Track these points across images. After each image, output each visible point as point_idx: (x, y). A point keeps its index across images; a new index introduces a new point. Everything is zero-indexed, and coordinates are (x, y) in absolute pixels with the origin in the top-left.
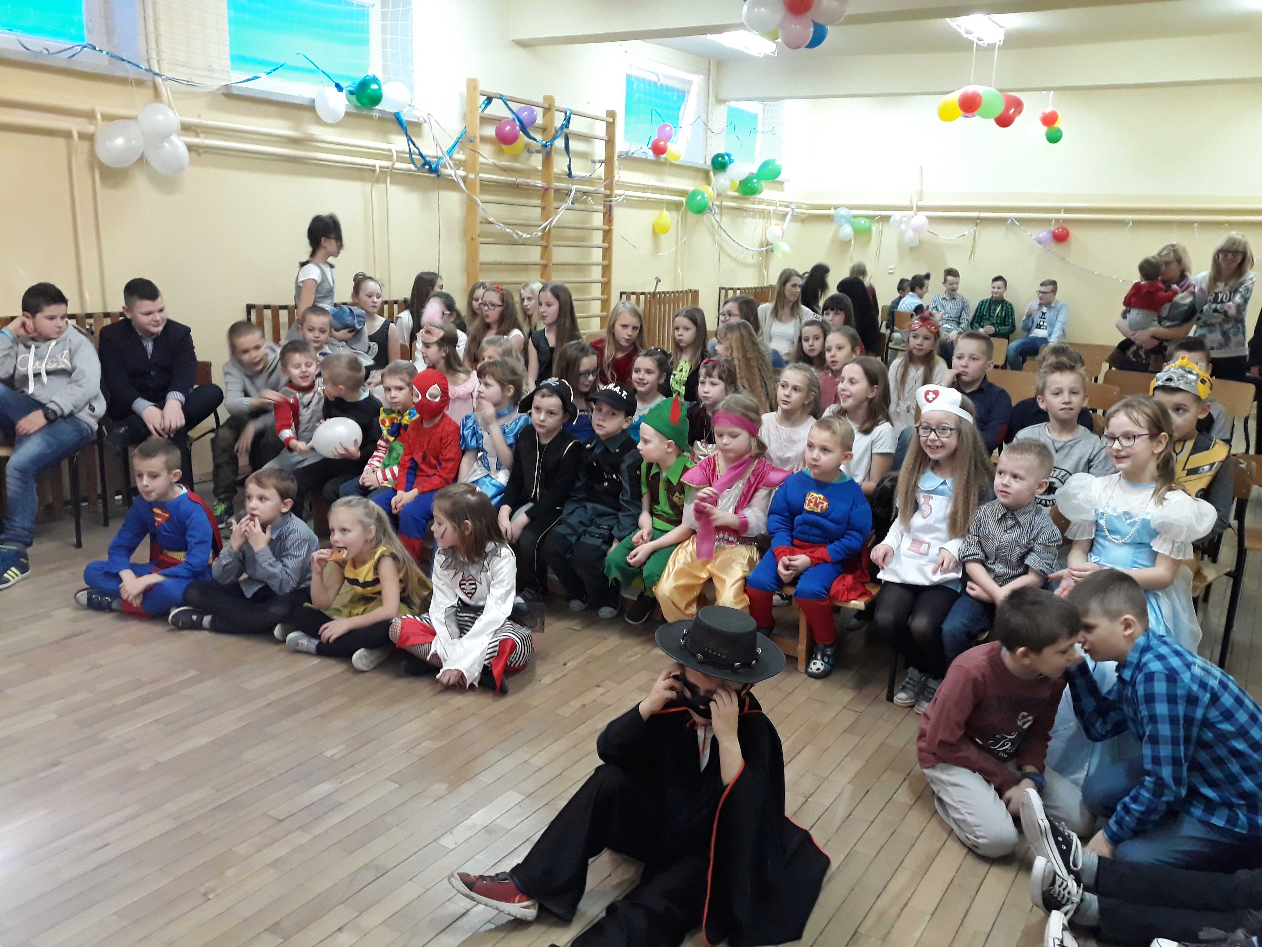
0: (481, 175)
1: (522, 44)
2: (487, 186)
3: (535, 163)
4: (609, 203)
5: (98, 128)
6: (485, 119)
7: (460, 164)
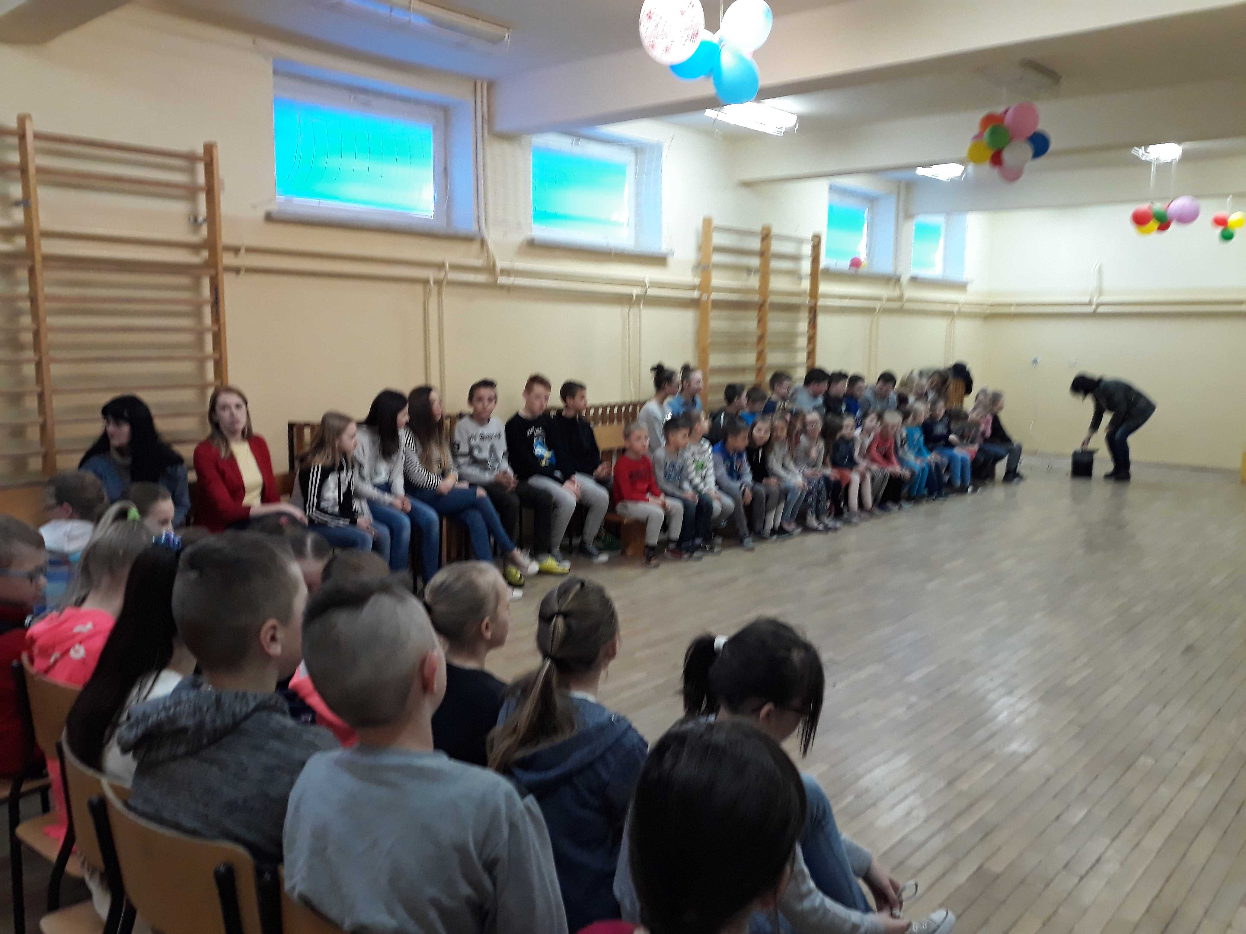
0: (712, 296)
1: (746, 185)
2: (717, 305)
3: (754, 282)
4: (813, 311)
5: (446, 275)
6: (716, 249)
7: (695, 287)
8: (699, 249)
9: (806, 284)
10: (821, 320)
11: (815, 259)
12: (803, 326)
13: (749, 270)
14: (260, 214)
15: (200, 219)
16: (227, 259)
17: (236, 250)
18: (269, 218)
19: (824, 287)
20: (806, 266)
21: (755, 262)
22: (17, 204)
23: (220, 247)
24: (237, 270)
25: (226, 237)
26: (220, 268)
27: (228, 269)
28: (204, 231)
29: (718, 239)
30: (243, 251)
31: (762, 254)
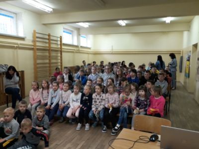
0: (37, 47)
3: (47, 45)
4: (61, 52)
6: (37, 37)
7: (32, 45)
8: (33, 37)
9: (59, 46)
10: (63, 54)
11: (61, 41)
12: (59, 55)
13: (46, 43)
19: (63, 47)
20: (59, 43)
21: (47, 41)
29: (38, 35)
31: (49, 39)
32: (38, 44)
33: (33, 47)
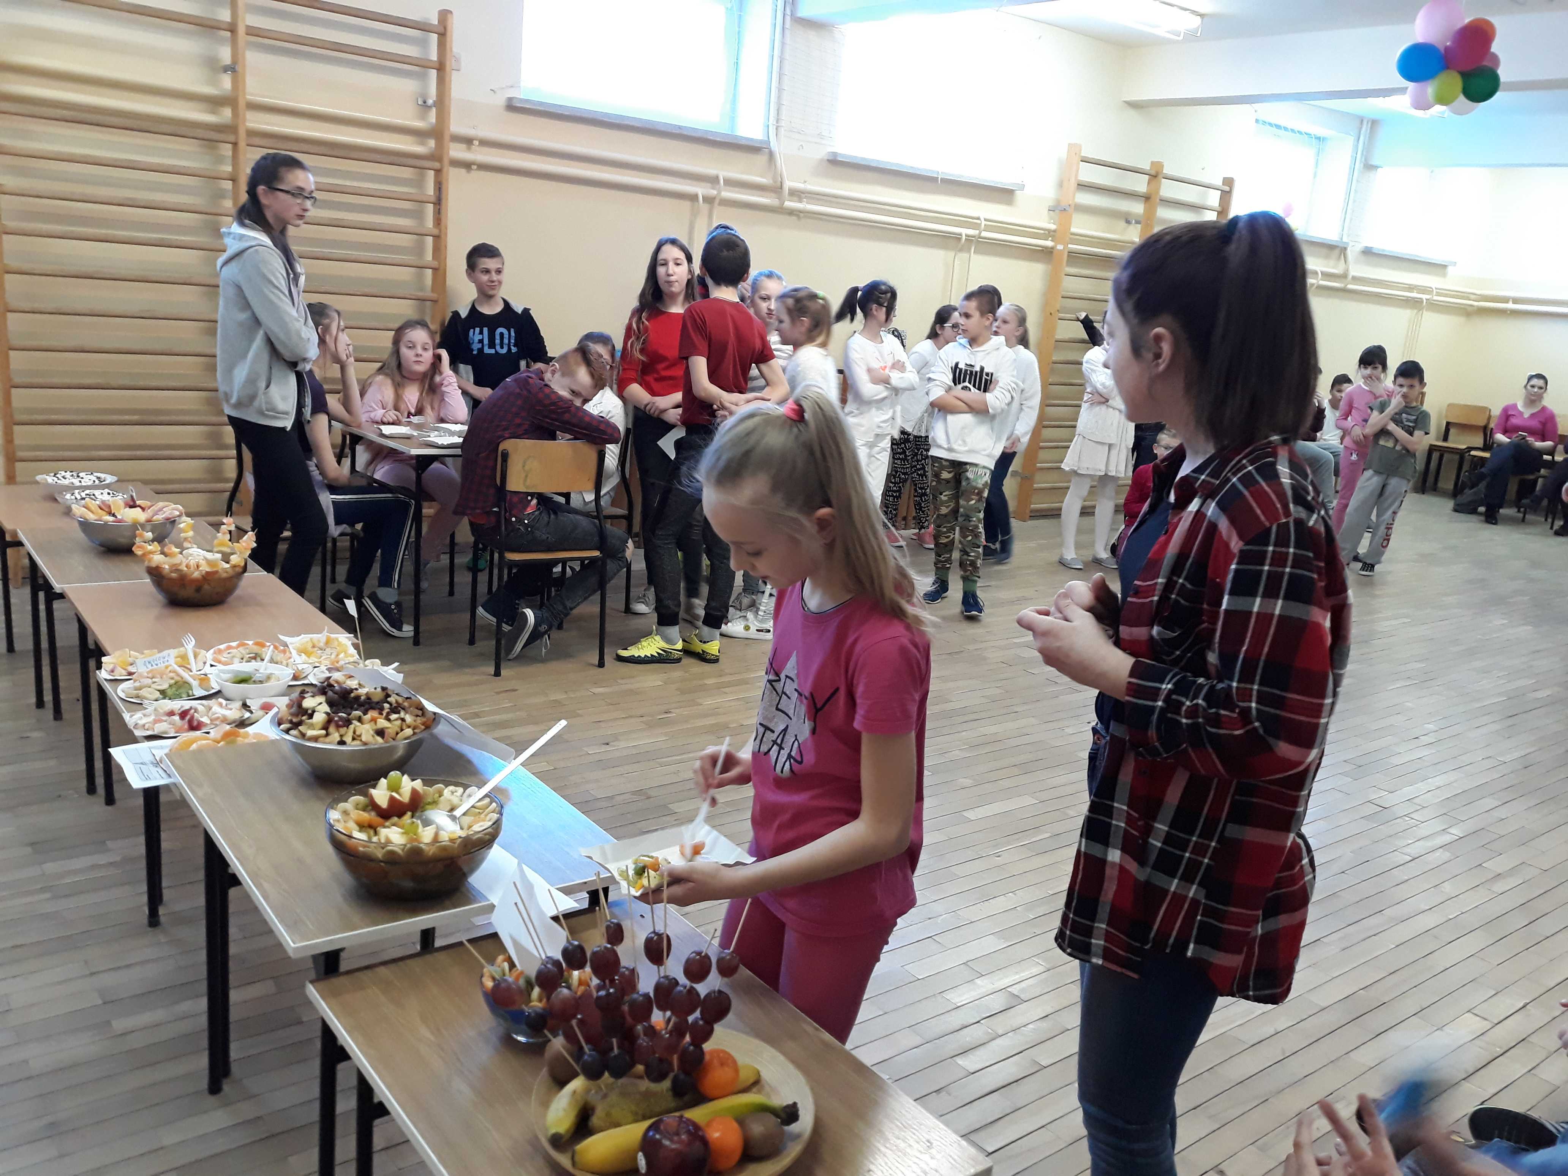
0: (1070, 246)
1: (1135, 105)
2: (1074, 257)
3: (1133, 234)
5: (719, 192)
6: (1083, 186)
7: (1049, 234)
8: (1061, 185)
11: (1223, 212)
13: (1128, 219)
14: (500, 100)
15: (430, 102)
16: (457, 152)
17: (468, 141)
18: (512, 107)
22: (226, 69)
23: (447, 137)
24: (467, 165)
25: (456, 126)
26: (446, 162)
27: (457, 163)
28: (432, 116)
29: (1089, 174)
30: (476, 143)
31: (1147, 198)
32: (1081, 226)
33: (1049, 243)
